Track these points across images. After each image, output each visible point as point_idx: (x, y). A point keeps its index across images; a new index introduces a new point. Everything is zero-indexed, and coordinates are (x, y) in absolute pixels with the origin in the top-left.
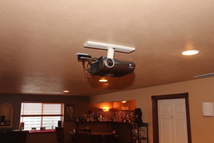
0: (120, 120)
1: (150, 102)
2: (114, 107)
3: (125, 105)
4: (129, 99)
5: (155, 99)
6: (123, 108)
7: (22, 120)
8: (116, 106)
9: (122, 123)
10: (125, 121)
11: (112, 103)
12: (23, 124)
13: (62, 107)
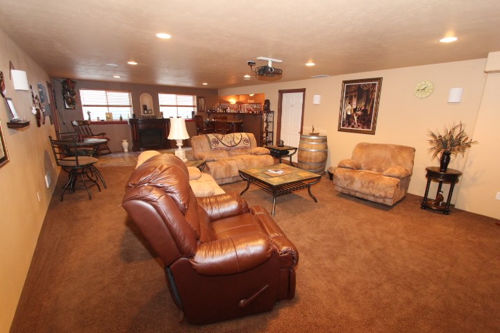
0: (246, 111)
1: (277, 95)
2: (240, 100)
3: (251, 98)
4: (257, 93)
5: (281, 92)
6: (250, 101)
7: (161, 109)
8: (242, 99)
9: (248, 114)
10: (251, 112)
11: (238, 96)
12: (162, 114)
13: (194, 99)
